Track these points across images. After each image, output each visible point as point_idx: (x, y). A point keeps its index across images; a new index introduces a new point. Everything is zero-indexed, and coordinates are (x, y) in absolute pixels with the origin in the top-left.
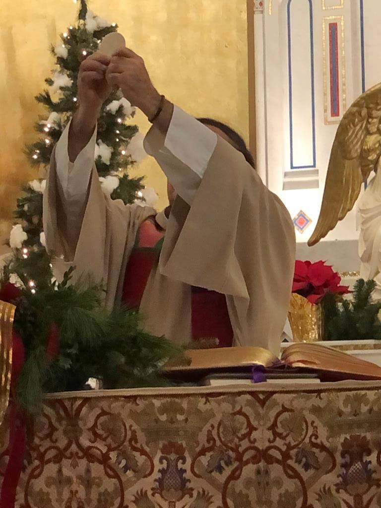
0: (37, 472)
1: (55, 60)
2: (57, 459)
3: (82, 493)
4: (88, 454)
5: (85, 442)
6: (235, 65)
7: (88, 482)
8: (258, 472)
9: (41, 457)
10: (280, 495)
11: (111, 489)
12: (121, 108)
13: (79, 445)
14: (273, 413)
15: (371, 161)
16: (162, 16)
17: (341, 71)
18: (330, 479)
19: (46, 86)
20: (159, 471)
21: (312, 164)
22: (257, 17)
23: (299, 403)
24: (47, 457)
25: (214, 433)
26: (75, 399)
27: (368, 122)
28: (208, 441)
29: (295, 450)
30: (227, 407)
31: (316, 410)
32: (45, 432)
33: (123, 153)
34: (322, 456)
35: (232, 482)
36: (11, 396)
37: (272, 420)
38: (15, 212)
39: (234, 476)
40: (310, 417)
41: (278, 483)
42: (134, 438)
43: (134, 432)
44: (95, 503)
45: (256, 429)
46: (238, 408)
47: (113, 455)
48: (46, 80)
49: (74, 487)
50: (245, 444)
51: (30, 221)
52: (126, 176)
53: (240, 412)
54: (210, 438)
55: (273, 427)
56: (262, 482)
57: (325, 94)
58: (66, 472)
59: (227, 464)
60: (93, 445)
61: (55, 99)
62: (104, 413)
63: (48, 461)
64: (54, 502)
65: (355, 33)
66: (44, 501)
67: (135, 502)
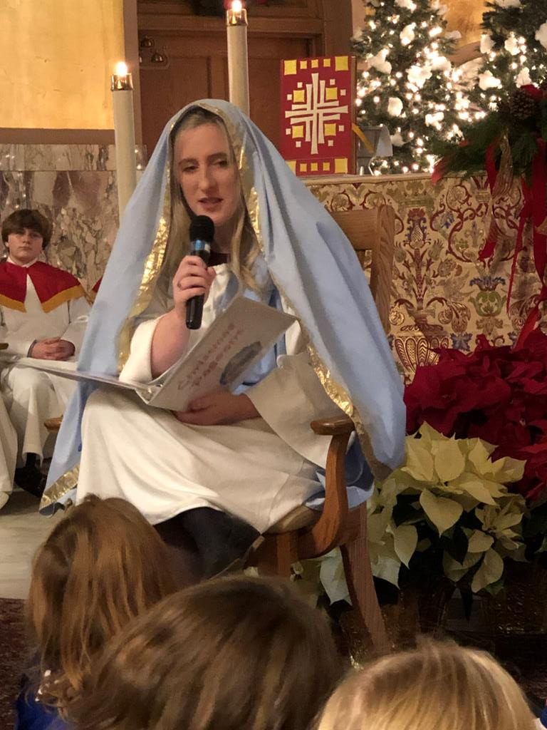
51: (494, 31)
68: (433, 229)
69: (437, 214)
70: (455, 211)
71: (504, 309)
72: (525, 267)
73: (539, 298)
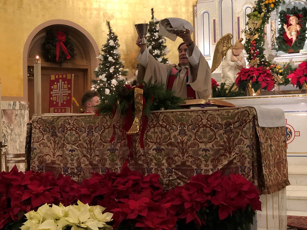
0: (149, 130)
2: (154, 127)
3: (160, 135)
4: (161, 126)
5: (161, 123)
7: (161, 133)
8: (204, 130)
9: (150, 127)
10: (209, 136)
11: (167, 134)
12: (162, 41)
13: (159, 124)
14: (207, 116)
15: (224, 54)
17: (216, 32)
18: (222, 132)
20: (179, 130)
21: (209, 54)
22: (196, 18)
23: (213, 113)
25: (193, 120)
26: (158, 112)
27: (224, 44)
28: (191, 123)
29: (213, 125)
30: (196, 114)
31: (218, 115)
32: (151, 121)
33: (163, 52)
34: (219, 126)
35: (197, 132)
36: (142, 112)
37: (207, 117)
38: (137, 67)
39: (197, 131)
40: (217, 116)
41: (209, 132)
42: (173, 122)
43: (173, 120)
44: (163, 138)
45: (203, 119)
46: (198, 114)
47: (168, 126)
49: (158, 134)
50: (200, 123)
52: (164, 58)
53: (199, 115)
54: (192, 122)
55: (207, 119)
56: (205, 132)
57: (212, 37)
58: (156, 130)
59: (196, 128)
60: (163, 124)
62: (165, 116)
63: (151, 128)
64: (153, 138)
65: (220, 22)
66: (151, 137)
67: (173, 137)
68: (95, 132)
69: (97, 127)
70: (103, 126)
72: (125, 146)
73: (129, 156)
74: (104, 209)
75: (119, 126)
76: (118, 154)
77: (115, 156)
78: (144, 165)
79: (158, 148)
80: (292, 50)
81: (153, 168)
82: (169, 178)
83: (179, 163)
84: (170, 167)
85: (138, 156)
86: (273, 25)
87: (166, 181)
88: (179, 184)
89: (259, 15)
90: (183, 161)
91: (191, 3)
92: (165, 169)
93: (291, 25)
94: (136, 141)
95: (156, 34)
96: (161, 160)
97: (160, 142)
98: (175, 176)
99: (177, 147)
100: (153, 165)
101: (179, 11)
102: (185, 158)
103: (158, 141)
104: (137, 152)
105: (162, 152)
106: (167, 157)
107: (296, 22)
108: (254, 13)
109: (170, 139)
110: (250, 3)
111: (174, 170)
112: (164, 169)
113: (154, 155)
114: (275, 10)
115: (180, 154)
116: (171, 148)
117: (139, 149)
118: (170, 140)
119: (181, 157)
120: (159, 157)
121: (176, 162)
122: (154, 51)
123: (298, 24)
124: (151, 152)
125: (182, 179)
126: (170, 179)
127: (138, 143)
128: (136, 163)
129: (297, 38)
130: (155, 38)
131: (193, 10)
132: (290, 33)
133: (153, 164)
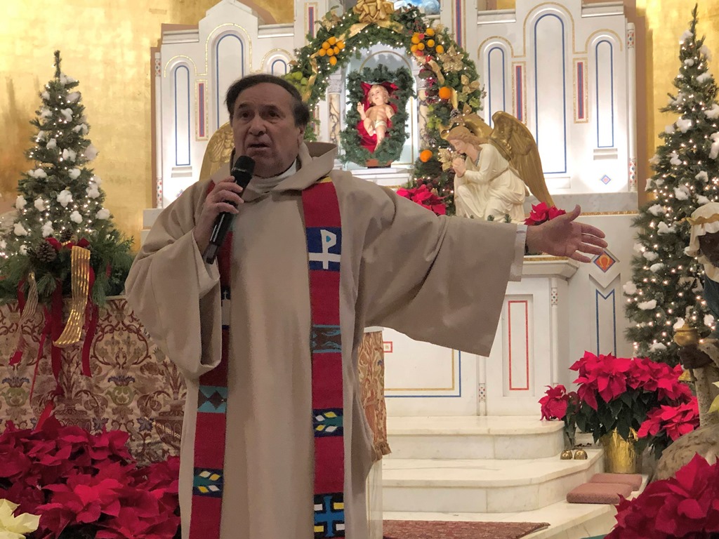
0: (100, 338)
1: (42, 100)
2: (112, 331)
3: (125, 349)
4: (128, 328)
5: (127, 322)
6: (144, 106)
7: (128, 343)
9: (103, 330)
11: (141, 347)
12: (82, 129)
13: (123, 324)
16: (101, 76)
19: (37, 116)
21: (188, 163)
22: (157, 79)
24: (106, 330)
26: (121, 300)
27: (225, 142)
32: (105, 317)
33: (82, 155)
36: (89, 299)
38: (18, 188)
44: (132, 354)
48: (36, 112)
49: (121, 346)
51: (26, 193)
52: (85, 169)
57: (196, 124)
58: (116, 337)
60: (132, 323)
61: (41, 123)
63: (107, 332)
64: (110, 354)
65: (213, 90)
66: (104, 353)
67: (155, 353)
71: (28, 401)
72: (44, 371)
73: (54, 393)
74: (16, 506)
75: (32, 327)
76: (27, 390)
77: (22, 395)
78: (89, 412)
79: (120, 377)
80: (375, 161)
81: (108, 419)
82: (144, 440)
83: (167, 408)
84: (147, 416)
85: (74, 393)
86: (335, 104)
87: (138, 446)
88: (165, 452)
89: (304, 81)
90: (175, 402)
91: (147, 43)
92: (135, 421)
93: (372, 105)
94: (70, 362)
95: (67, 113)
96: (127, 401)
97: (125, 363)
98: (156, 436)
99: (162, 374)
100: (108, 413)
101: (119, 60)
102: (180, 396)
103: (121, 361)
104: (73, 384)
105: (129, 385)
106: (141, 395)
107: (384, 100)
108: (294, 74)
109: (148, 356)
110: (283, 51)
111: (154, 423)
112: (132, 421)
113: (112, 390)
114: (339, 71)
115: (168, 389)
116: (150, 375)
117: (78, 379)
118: (148, 360)
119: (172, 396)
120: (122, 396)
121: (159, 404)
122: (62, 151)
123: (388, 104)
124: (104, 384)
125: (172, 442)
126: (147, 442)
127: (76, 365)
128: (71, 410)
129: (387, 133)
130: (63, 120)
131: (151, 60)
132: (372, 124)
133: (109, 410)
